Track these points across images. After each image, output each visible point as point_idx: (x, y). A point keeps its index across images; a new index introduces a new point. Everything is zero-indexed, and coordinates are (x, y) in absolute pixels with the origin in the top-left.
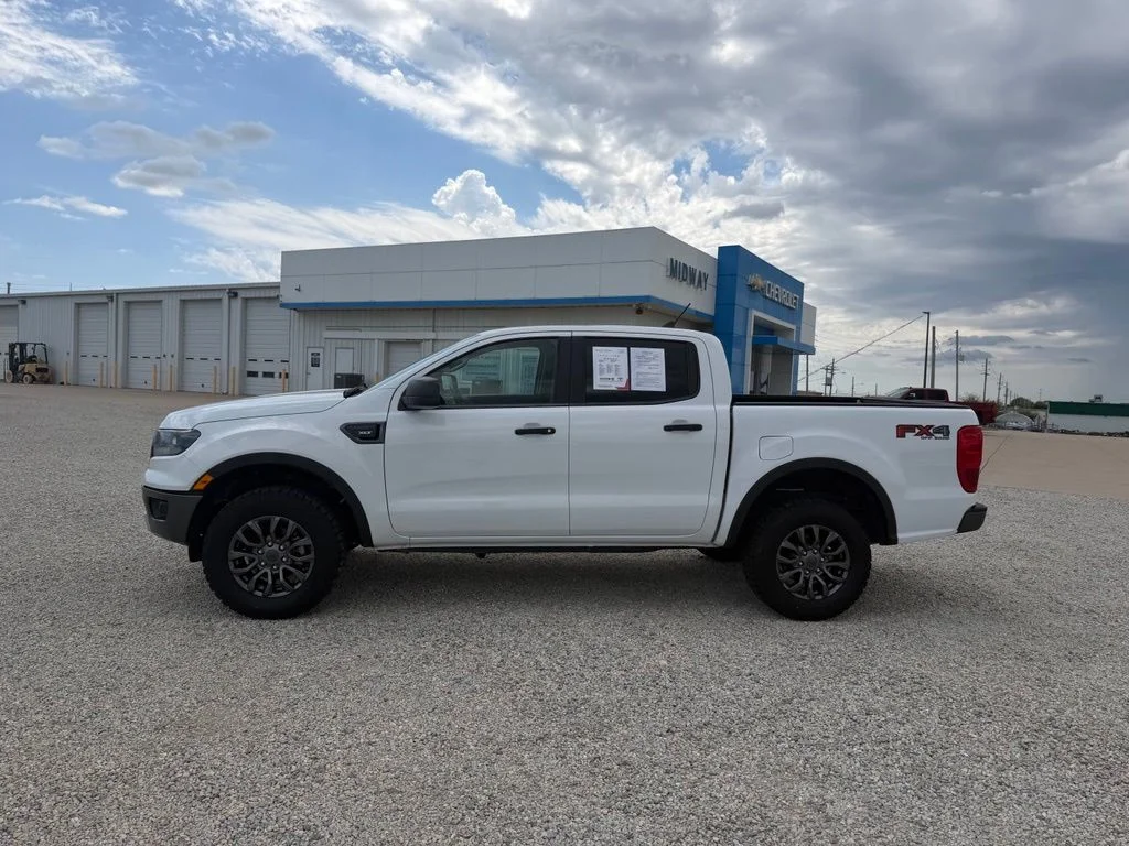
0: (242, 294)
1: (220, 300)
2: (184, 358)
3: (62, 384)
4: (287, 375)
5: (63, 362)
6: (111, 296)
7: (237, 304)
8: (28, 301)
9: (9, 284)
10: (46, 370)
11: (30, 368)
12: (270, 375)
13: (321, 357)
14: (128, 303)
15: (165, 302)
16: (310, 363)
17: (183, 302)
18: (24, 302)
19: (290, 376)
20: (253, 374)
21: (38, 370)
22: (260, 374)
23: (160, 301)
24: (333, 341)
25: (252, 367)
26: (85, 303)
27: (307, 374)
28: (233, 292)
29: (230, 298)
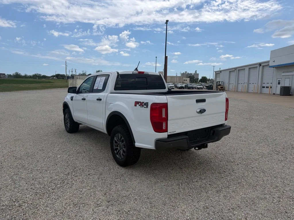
0: (262, 65)
1: (257, 67)
2: (249, 83)
3: (227, 90)
4: (271, 87)
5: (226, 86)
6: (235, 69)
7: (261, 67)
8: (222, 72)
9: (220, 68)
10: (222, 87)
11: (219, 87)
12: (267, 87)
13: (281, 81)
14: (239, 70)
15: (246, 69)
16: (277, 83)
17: (250, 68)
18: (221, 72)
19: (272, 87)
20: (264, 87)
21: (221, 87)
22: (265, 87)
23: (245, 69)
24: (284, 76)
25: (264, 85)
26: (231, 71)
27: (277, 87)
28: (260, 64)
29: (259, 66)
